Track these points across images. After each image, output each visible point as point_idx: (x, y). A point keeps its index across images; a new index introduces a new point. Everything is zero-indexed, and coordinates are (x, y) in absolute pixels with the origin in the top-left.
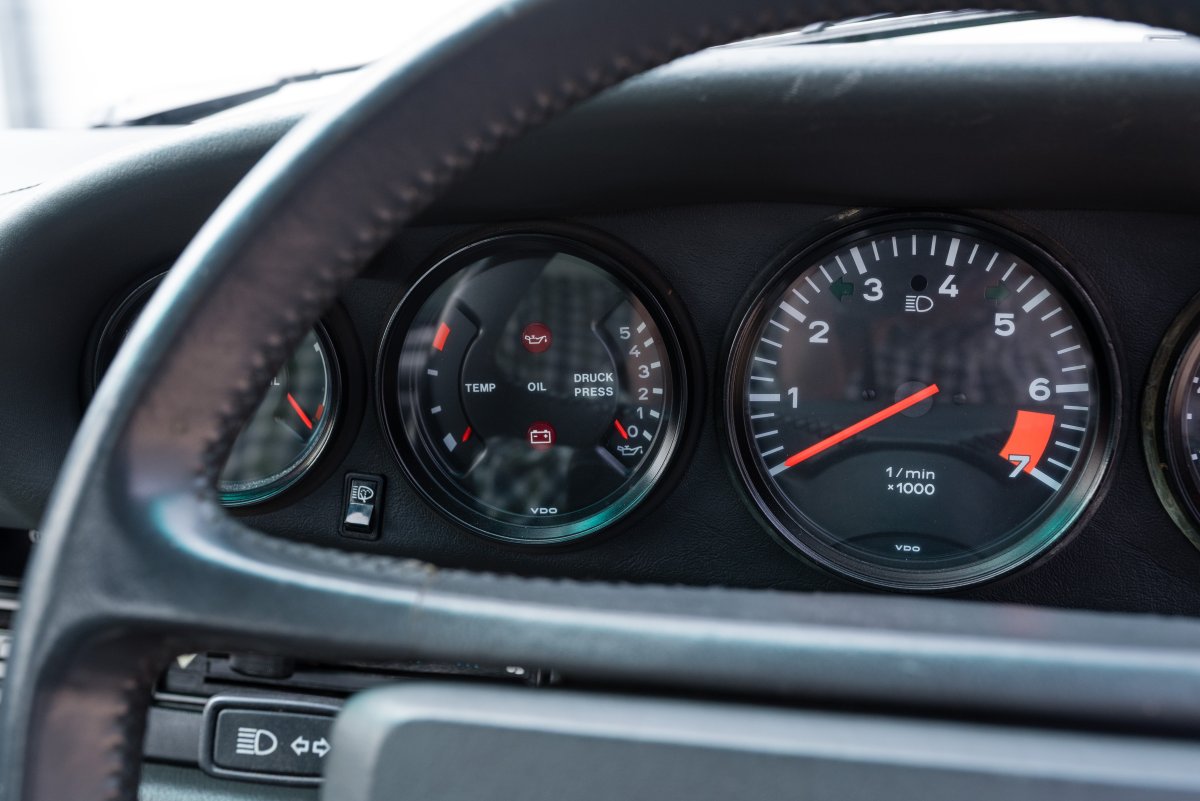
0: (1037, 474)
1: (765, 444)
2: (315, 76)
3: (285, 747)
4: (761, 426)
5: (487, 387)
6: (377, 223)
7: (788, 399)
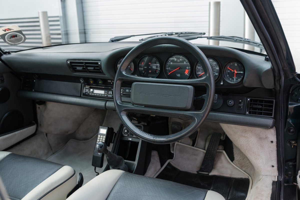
0: (187, 74)
1: (168, 72)
2: (134, 36)
3: (129, 91)
4: (167, 71)
5: (146, 67)
6: (137, 55)
7: (169, 68)
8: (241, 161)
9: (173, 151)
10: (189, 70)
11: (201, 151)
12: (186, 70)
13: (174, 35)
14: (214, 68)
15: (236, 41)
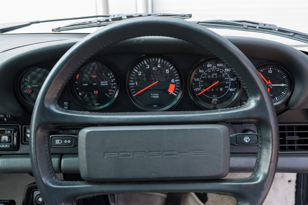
0: (173, 93)
1: (133, 91)
3: (63, 142)
4: (132, 88)
5: (86, 85)
7: (135, 84)
8: (218, 201)
9: (113, 202)
10: (176, 85)
11: (157, 196)
12: (171, 85)
13: (125, 19)
14: (227, 78)
15: (247, 29)
